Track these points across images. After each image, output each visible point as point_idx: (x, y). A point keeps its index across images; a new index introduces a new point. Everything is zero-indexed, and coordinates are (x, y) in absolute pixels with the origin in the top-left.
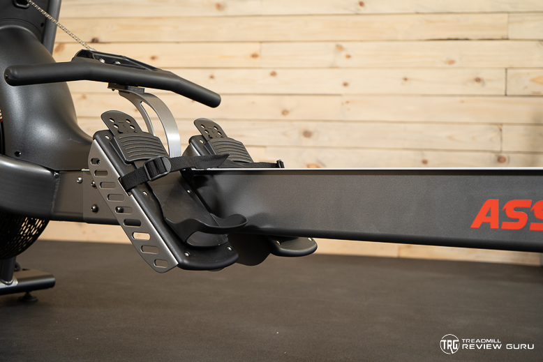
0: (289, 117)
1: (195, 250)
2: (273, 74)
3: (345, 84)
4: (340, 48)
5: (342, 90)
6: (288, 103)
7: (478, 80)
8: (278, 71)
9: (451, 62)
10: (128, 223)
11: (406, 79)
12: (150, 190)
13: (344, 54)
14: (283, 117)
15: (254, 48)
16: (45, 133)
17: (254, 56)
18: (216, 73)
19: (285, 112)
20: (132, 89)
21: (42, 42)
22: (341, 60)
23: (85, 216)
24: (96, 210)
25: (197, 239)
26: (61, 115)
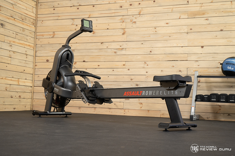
0: (132, 81)
1: (90, 100)
2: (129, 70)
3: (147, 72)
4: (145, 63)
5: (146, 74)
6: (132, 77)
7: (180, 71)
8: (130, 69)
9: (173, 66)
10: (82, 98)
11: (162, 71)
12: (84, 92)
13: (146, 64)
14: (131, 81)
15: (124, 63)
16: (70, 84)
17: (124, 65)
18: (114, 69)
19: (131, 80)
20: (84, 77)
21: (70, 68)
22: (146, 66)
23: (76, 98)
24: (78, 97)
25: (90, 98)
26: (73, 81)
